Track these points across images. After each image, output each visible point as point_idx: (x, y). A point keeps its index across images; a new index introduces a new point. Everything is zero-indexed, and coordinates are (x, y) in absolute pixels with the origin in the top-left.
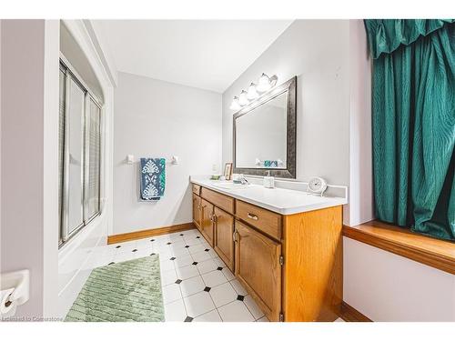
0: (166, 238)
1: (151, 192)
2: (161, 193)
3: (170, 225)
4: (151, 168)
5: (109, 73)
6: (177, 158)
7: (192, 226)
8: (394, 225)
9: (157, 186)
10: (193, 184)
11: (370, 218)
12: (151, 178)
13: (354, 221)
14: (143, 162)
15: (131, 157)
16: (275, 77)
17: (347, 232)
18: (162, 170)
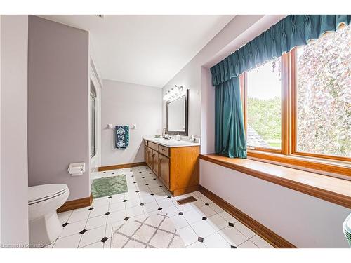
0: (130, 169)
1: (121, 144)
2: (127, 145)
3: (132, 162)
4: (121, 131)
5: (99, 81)
6: (135, 126)
7: (144, 164)
8: (218, 153)
9: (124, 141)
10: (144, 140)
11: (213, 152)
12: (121, 136)
13: (204, 152)
14: (117, 128)
15: (110, 126)
16: (181, 87)
17: (201, 157)
18: (127, 132)
